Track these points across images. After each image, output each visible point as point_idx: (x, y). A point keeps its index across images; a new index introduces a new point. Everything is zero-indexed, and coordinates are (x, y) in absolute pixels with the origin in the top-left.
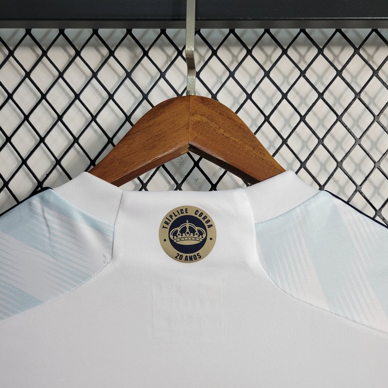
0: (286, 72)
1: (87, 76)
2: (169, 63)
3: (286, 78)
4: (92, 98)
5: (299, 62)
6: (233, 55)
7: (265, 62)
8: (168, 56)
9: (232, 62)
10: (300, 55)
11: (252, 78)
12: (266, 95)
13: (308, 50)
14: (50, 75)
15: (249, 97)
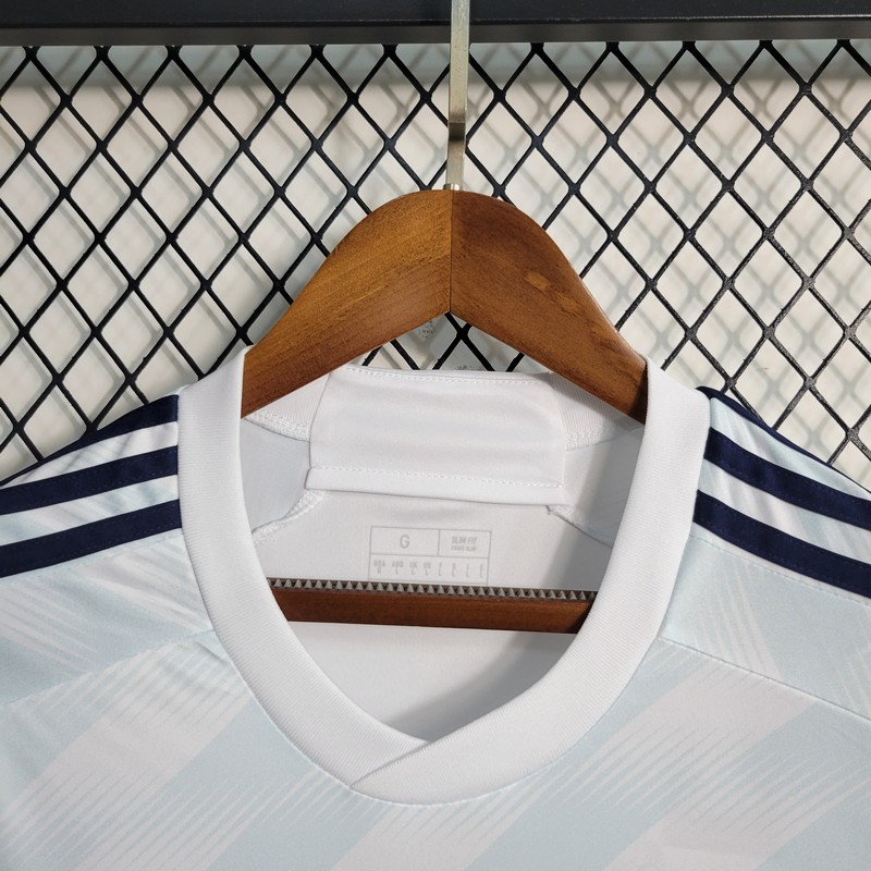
0: (653, 138)
1: (226, 150)
2: (403, 120)
3: (653, 150)
4: (239, 194)
5: (682, 114)
6: (540, 102)
7: (609, 116)
8: (400, 105)
9: (537, 117)
10: (684, 100)
11: (581, 150)
12: (611, 184)
13: (701, 89)
14: (149, 148)
15: (574, 189)
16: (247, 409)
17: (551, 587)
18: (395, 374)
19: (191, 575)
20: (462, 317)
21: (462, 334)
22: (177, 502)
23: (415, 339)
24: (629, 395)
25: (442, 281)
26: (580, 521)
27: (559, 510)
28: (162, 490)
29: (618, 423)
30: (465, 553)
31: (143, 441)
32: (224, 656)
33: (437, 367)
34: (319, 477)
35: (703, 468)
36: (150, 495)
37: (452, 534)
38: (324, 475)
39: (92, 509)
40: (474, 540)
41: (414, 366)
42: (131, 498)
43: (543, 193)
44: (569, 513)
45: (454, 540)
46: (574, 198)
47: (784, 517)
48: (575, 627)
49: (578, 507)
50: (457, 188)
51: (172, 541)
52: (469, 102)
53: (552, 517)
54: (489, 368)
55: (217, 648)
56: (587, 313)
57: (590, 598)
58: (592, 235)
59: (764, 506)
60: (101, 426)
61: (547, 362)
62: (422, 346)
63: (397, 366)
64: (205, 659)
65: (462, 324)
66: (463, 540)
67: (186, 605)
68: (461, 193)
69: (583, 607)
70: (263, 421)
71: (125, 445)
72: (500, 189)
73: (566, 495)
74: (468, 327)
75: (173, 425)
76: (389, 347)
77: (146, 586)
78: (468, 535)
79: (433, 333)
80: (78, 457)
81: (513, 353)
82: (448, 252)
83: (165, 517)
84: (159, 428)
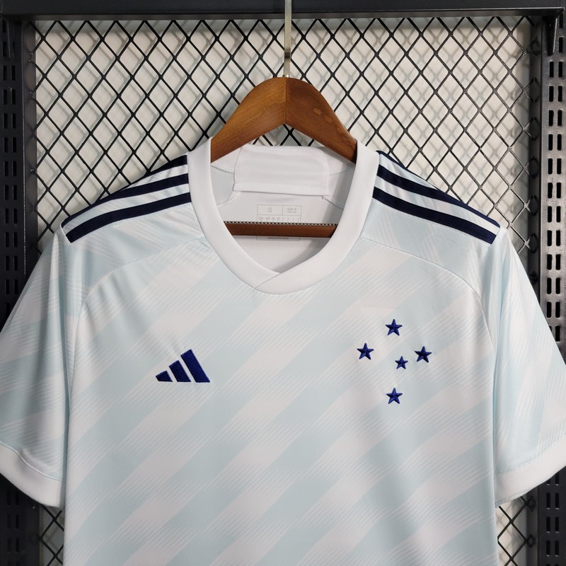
15: (333, 75)
16: (213, 160)
17: (327, 223)
18: (263, 147)
19: (196, 218)
20: (290, 125)
21: (290, 133)
22: (189, 193)
23: (272, 135)
24: (351, 154)
25: (283, 112)
26: (334, 202)
27: (326, 197)
28: (183, 189)
29: (348, 165)
30: (292, 214)
31: (175, 172)
32: (209, 246)
33: (281, 145)
34: (239, 186)
35: (376, 179)
36: (179, 190)
37: (287, 207)
38: (240, 186)
39: (160, 195)
40: (295, 209)
41: (271, 145)
42: (173, 192)
43: (321, 76)
44: (330, 198)
45: (288, 209)
46: (333, 78)
47: (403, 195)
48: (330, 236)
49: (334, 196)
50: (288, 76)
51: (189, 207)
52: (292, 38)
53: (324, 200)
54: (300, 145)
55: (206, 243)
56: (336, 123)
57: (336, 225)
58: (340, 93)
59: (396, 191)
60: (152, 170)
61: (321, 142)
62: (275, 138)
63: (263, 144)
64: (203, 246)
65: (290, 128)
66: (291, 209)
67: (195, 228)
68: (289, 78)
69: (333, 229)
70: (216, 166)
71: (169, 173)
72: (304, 75)
73: (329, 192)
74: (293, 129)
75: (186, 166)
76: (261, 138)
77: (181, 222)
78: (293, 207)
79: (279, 133)
80: (152, 178)
81: (310, 140)
82: (285, 101)
83: (185, 198)
84: (181, 167)
